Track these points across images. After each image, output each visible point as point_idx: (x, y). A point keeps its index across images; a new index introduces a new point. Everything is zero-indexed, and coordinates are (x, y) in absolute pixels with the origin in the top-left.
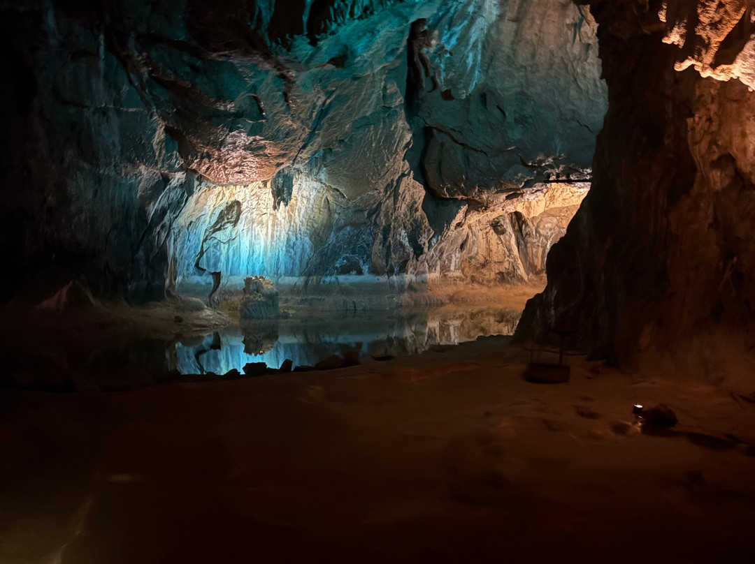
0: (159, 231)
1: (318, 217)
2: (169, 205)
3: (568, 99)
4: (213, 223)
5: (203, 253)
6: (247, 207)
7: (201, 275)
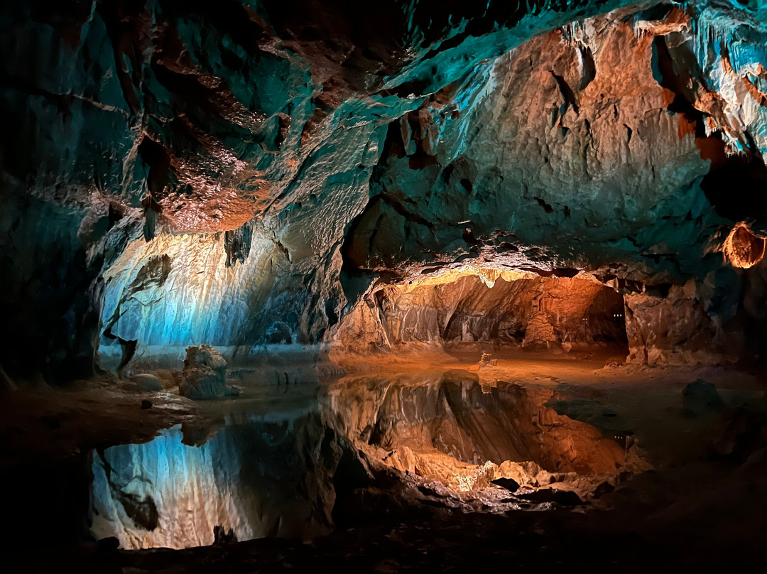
0: (96, 285)
1: (259, 279)
2: (105, 251)
4: (132, 281)
5: (119, 317)
6: (179, 263)
7: (108, 344)
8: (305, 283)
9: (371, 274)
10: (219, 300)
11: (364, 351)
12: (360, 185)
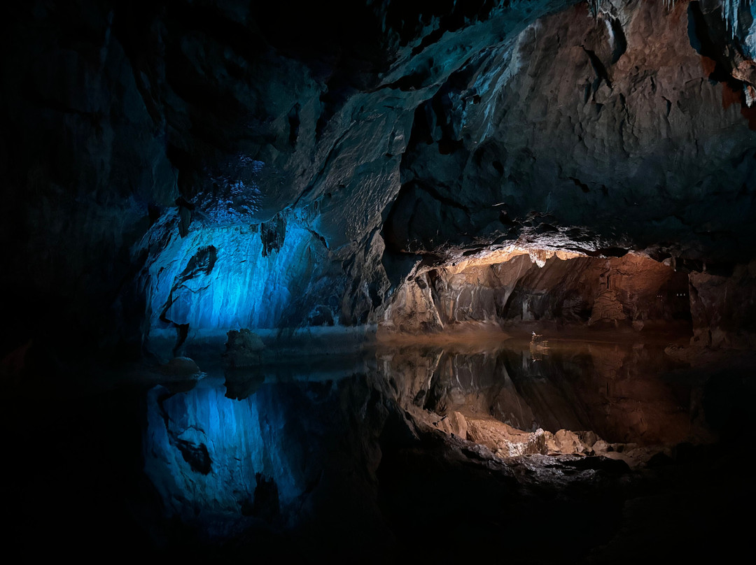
0: (140, 277)
1: (298, 266)
2: (150, 246)
3: (573, 158)
4: (182, 270)
5: (172, 303)
6: (224, 254)
7: (164, 328)
8: (345, 267)
9: (413, 258)
10: (261, 286)
11: (415, 330)
12: (389, 174)
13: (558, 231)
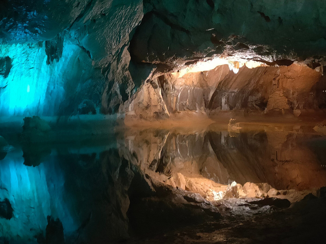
1: (71, 72)
6: (17, 62)
8: (104, 73)
9: (150, 66)
10: (45, 86)
11: (150, 118)
12: (136, 6)
13: (248, 48)
